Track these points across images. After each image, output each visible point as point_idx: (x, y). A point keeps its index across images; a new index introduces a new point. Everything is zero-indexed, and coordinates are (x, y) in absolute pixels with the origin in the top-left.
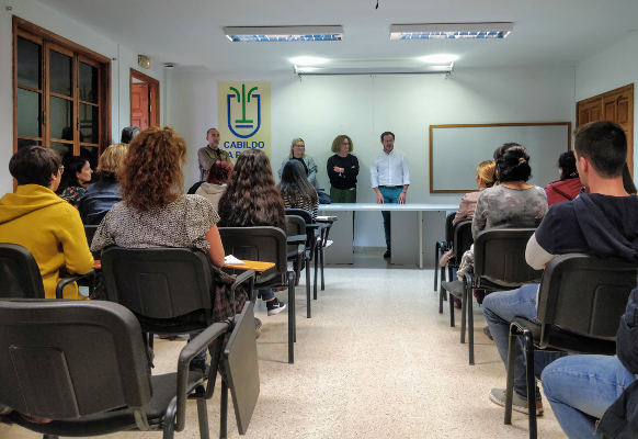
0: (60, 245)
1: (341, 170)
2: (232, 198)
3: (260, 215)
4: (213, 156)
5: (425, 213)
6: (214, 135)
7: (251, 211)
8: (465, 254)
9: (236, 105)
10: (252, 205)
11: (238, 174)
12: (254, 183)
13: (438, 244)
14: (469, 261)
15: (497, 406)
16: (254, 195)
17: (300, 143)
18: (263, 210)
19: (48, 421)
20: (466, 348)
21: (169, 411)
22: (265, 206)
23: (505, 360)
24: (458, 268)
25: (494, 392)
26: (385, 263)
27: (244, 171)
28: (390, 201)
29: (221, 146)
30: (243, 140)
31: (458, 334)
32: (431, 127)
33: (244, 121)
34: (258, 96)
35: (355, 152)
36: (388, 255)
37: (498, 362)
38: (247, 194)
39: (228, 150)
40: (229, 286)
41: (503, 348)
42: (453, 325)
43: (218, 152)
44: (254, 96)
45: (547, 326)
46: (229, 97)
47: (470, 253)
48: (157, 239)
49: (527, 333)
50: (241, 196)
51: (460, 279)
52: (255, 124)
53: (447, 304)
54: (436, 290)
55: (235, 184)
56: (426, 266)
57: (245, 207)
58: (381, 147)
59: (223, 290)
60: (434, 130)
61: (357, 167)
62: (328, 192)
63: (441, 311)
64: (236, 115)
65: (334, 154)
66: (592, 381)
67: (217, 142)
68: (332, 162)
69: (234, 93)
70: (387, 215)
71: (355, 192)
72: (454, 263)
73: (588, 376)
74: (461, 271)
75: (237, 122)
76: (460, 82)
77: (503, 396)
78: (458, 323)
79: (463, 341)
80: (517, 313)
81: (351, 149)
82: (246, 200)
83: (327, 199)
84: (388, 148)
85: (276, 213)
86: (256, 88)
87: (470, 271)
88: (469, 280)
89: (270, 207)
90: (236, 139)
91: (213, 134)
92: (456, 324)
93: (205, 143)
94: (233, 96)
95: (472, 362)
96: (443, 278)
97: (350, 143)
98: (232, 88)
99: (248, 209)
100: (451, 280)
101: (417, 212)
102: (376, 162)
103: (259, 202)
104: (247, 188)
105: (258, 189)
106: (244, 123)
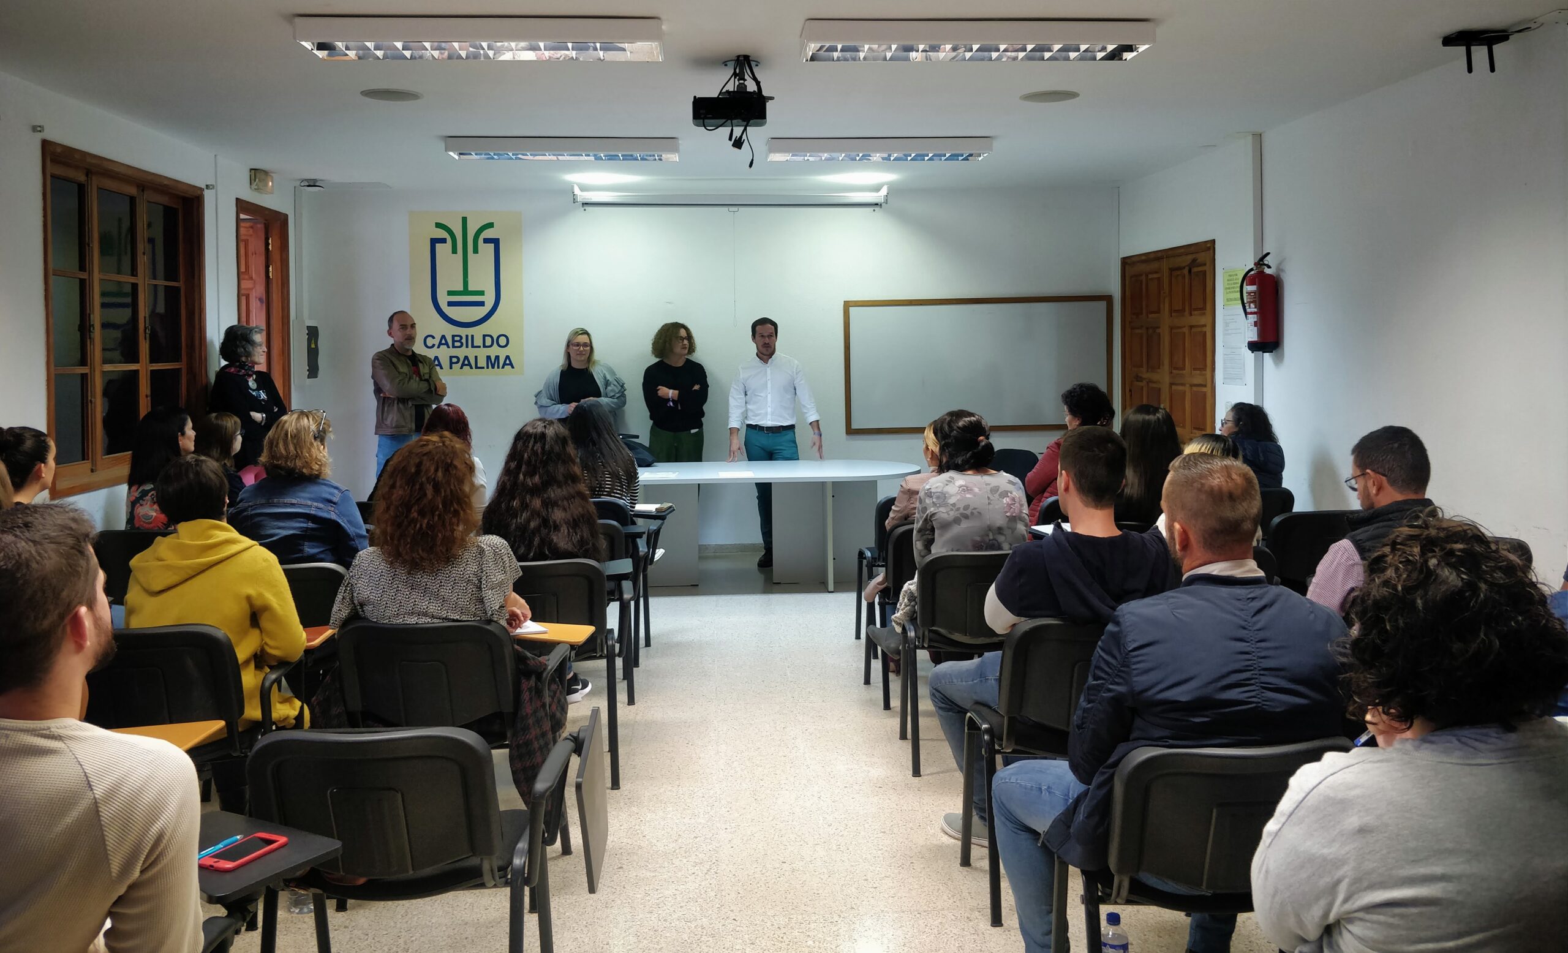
0: (256, 615)
1: (671, 393)
2: (509, 508)
3: (561, 539)
4: (403, 369)
5: (839, 486)
6: (404, 327)
7: (544, 531)
8: (906, 587)
9: (448, 261)
10: (545, 522)
11: (519, 467)
12: (549, 481)
13: (861, 554)
14: (912, 598)
15: (953, 841)
16: (548, 504)
17: (583, 339)
18: (564, 529)
19: (362, 881)
20: (907, 746)
21: (518, 861)
22: (567, 523)
23: (961, 769)
24: (894, 610)
25: (948, 818)
26: (760, 578)
27: (529, 462)
28: (770, 455)
29: (419, 348)
30: (463, 331)
31: (895, 723)
32: (847, 305)
33: (466, 291)
34: (496, 242)
35: (701, 356)
36: (766, 563)
37: (955, 770)
38: (537, 503)
39: (430, 354)
40: (539, 676)
41: (957, 748)
42: (887, 706)
43: (415, 360)
44: (486, 241)
45: (1011, 720)
46: (434, 242)
47: (911, 586)
48: (434, 608)
49: (987, 731)
50: (525, 506)
51: (898, 630)
52: (489, 299)
53: (877, 665)
54: (858, 637)
55: (515, 484)
56: (841, 586)
57: (533, 525)
58: (753, 348)
59: (533, 682)
60: (853, 311)
61: (705, 387)
62: (644, 440)
63: (867, 681)
64: (449, 279)
65: (657, 360)
66: (1045, 795)
67: (411, 339)
68: (653, 378)
69: (441, 234)
70: (764, 490)
71: (700, 437)
72: (889, 595)
73: (1040, 789)
74: (899, 615)
75: (450, 293)
76: (903, 218)
77: (959, 823)
78: (895, 702)
79: (903, 736)
80: (975, 697)
81: (691, 349)
82: (535, 514)
83: (647, 456)
84: (766, 352)
85: (586, 534)
86: (490, 225)
87: (912, 618)
88: (912, 634)
89: (574, 524)
90: (450, 330)
91: (401, 323)
92: (892, 704)
93: (387, 343)
94: (443, 241)
95: (916, 772)
96: (871, 620)
97: (690, 337)
98: (438, 225)
99: (538, 529)
100: (884, 624)
101: (820, 486)
102: (743, 375)
103: (558, 515)
104: (535, 491)
105: (554, 493)
106: (466, 297)
